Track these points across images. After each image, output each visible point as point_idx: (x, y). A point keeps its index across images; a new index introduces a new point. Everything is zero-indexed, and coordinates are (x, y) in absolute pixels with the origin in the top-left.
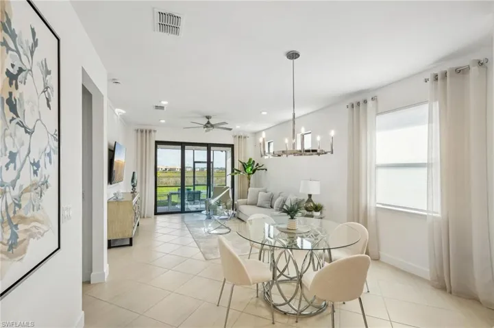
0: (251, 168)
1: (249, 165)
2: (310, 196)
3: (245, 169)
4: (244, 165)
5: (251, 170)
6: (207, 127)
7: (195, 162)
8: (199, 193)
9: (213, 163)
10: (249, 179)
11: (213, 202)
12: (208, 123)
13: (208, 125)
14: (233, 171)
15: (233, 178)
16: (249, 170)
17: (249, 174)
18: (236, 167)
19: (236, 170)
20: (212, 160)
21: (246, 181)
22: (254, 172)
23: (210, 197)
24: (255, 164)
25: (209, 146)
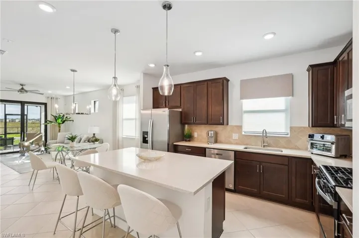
0: (62, 120)
1: (59, 118)
2: (94, 134)
3: (56, 120)
4: (55, 117)
5: (61, 121)
6: (21, 91)
7: (6, 115)
8: (12, 139)
9: (27, 115)
10: (60, 127)
11: (26, 144)
12: (22, 89)
13: (22, 90)
14: (46, 121)
15: (46, 126)
16: (59, 121)
17: (59, 124)
18: (49, 118)
19: (49, 121)
20: (26, 113)
21: (57, 128)
22: (63, 122)
23: (24, 140)
24: (65, 117)
25: (23, 104)
